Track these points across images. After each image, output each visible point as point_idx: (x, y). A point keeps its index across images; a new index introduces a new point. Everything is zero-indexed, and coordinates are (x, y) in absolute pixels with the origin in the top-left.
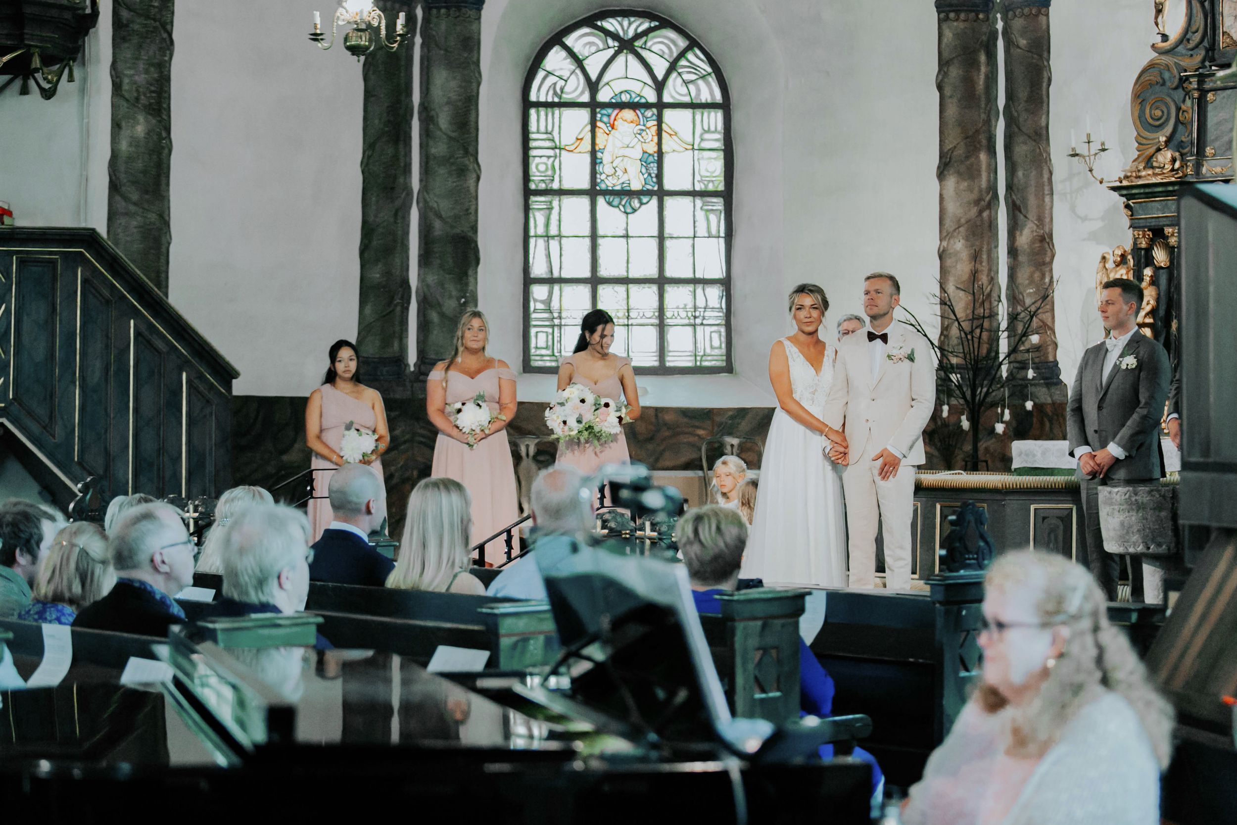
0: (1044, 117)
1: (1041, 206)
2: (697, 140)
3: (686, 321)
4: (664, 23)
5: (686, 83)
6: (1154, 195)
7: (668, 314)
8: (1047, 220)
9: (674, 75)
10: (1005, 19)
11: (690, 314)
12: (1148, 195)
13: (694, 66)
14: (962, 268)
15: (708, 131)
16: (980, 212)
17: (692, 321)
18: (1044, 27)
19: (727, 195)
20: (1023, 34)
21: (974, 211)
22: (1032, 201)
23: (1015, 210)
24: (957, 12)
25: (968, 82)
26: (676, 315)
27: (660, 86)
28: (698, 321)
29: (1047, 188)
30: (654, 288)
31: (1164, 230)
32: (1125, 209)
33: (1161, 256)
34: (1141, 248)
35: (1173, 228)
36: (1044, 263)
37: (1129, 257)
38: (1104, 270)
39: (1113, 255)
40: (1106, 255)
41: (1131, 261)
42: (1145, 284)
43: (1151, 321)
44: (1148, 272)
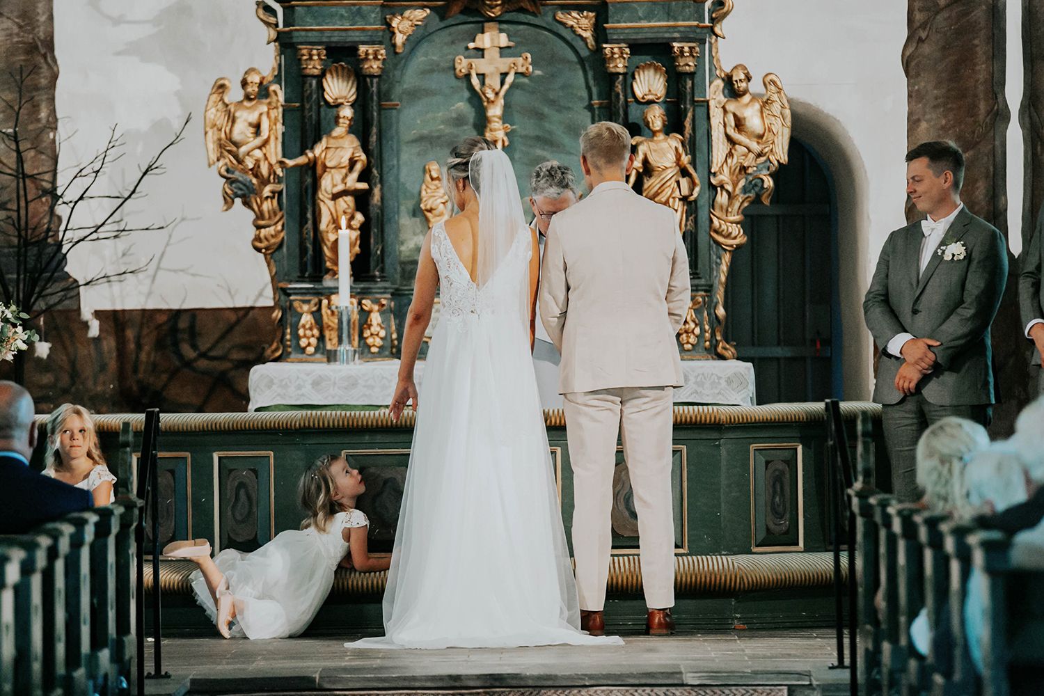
8: (42, 18)
31: (358, 49)
32: (261, 12)
33: (338, 89)
34: (313, 76)
35: (376, 47)
36: (37, 88)
37: (275, 87)
38: (220, 105)
39: (244, 83)
40: (226, 82)
41: (279, 93)
42: (339, 131)
43: (364, 186)
44: (347, 112)
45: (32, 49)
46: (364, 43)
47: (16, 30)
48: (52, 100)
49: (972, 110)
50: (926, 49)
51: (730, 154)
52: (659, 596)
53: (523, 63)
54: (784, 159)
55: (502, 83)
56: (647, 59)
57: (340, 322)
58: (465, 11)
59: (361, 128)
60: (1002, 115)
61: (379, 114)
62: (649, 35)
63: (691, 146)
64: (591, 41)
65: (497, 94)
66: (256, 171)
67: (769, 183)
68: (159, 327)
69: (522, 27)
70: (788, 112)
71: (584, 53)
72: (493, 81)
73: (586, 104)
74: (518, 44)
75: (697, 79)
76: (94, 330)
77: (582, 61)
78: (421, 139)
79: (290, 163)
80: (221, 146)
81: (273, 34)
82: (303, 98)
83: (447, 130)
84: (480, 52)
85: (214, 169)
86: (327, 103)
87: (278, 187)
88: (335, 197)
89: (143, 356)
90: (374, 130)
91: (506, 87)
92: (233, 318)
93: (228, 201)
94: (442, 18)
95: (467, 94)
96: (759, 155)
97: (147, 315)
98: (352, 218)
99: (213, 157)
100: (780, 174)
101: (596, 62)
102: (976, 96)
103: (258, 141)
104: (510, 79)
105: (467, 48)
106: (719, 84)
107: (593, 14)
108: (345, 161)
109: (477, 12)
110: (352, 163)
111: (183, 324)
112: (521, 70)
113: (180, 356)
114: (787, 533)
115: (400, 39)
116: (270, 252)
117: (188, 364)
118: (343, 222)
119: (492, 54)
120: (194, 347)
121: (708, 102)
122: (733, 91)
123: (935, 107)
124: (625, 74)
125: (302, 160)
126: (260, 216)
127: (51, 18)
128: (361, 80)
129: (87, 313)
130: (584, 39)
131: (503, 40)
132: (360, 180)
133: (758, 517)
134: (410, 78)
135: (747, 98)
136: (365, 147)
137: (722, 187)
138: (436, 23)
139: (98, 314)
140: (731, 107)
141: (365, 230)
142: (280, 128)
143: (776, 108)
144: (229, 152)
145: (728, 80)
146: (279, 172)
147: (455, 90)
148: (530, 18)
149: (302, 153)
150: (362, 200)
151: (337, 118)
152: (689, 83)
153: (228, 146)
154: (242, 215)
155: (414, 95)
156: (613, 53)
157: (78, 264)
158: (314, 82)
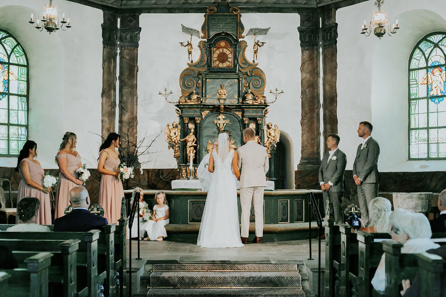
0: (135, 82)
1: (133, 108)
2: (19, 77)
3: (16, 139)
4: (10, 35)
5: (16, 57)
6: (192, 108)
7: (11, 136)
8: (135, 113)
9: (13, 53)
10: (121, 49)
11: (17, 137)
12: (189, 108)
13: (18, 51)
14: (107, 126)
15: (22, 74)
16: (112, 109)
17: (17, 139)
18: (136, 54)
19: (27, 96)
20: (128, 54)
21: (110, 109)
22: (129, 106)
23: (122, 109)
24: (108, 45)
25: (109, 68)
26: (13, 136)
27: (9, 57)
28: (19, 139)
29: (135, 103)
30: (7, 126)
31: (195, 118)
32: (177, 111)
33: (191, 126)
34: (186, 123)
35: (199, 118)
36: (134, 126)
37: (179, 126)
38: (168, 129)
39: (173, 125)
40: (169, 124)
41: (180, 127)
42: (191, 134)
43: (196, 145)
44: (193, 130)
45: (133, 119)
46: (196, 117)
47: (130, 115)
48: (136, 128)
49: (314, 133)
50: (305, 121)
51: (268, 140)
52: (259, 234)
53: (227, 121)
54: (279, 141)
55: (223, 126)
56: (252, 121)
57: (190, 172)
58: (216, 111)
59: (195, 134)
60: (319, 134)
61: (199, 131)
62: (252, 116)
63: (261, 138)
64: (241, 118)
65: (222, 127)
66: (175, 142)
67: (276, 146)
68: (156, 172)
69: (227, 114)
70: (279, 132)
71: (240, 120)
72: (222, 125)
73: (240, 129)
74: (226, 118)
75: (262, 125)
76: (142, 173)
77: (239, 121)
78: (208, 136)
79: (181, 140)
80: (168, 137)
81: (179, 115)
82: (184, 128)
83: (212, 134)
84: (219, 119)
85: (167, 141)
86: (189, 128)
87: (179, 145)
88: (190, 147)
89: (153, 178)
90: (198, 134)
91: (224, 126)
92: (170, 171)
93: (169, 148)
94: (212, 113)
95: (216, 127)
96: (274, 140)
97: (154, 170)
98: (193, 151)
99: (166, 139)
100: (278, 144)
101: (242, 122)
102: (314, 130)
103: (175, 136)
104: (225, 125)
105: (217, 118)
106: (266, 126)
107: (241, 112)
108: (192, 140)
109: (219, 112)
110: (194, 140)
111: (160, 172)
112: (227, 123)
113: (160, 178)
114: (286, 219)
115: (203, 116)
116: (177, 157)
117: (161, 180)
118: (191, 152)
119: (222, 120)
120: (162, 176)
121: (264, 130)
122: (269, 128)
123: (307, 132)
124: (248, 124)
125: (184, 140)
126: (175, 151)
127: (137, 113)
128: (196, 124)
129: (141, 169)
130: (240, 117)
131: (224, 117)
132: (195, 144)
133: (280, 216)
134: (205, 124)
135: (271, 129)
136: (196, 137)
137: (266, 146)
138: (211, 113)
139: (143, 170)
140: (268, 131)
141: (196, 154)
142: (180, 134)
143: (277, 131)
144: (170, 138)
145: (268, 126)
146: (179, 142)
147: (214, 126)
148: (229, 113)
149: (184, 138)
150: (195, 148)
151: (191, 131)
152: (260, 126)
153: (170, 137)
154: (172, 150)
155: (206, 127)
156: (245, 120)
157: (141, 159)
158: (186, 124)
